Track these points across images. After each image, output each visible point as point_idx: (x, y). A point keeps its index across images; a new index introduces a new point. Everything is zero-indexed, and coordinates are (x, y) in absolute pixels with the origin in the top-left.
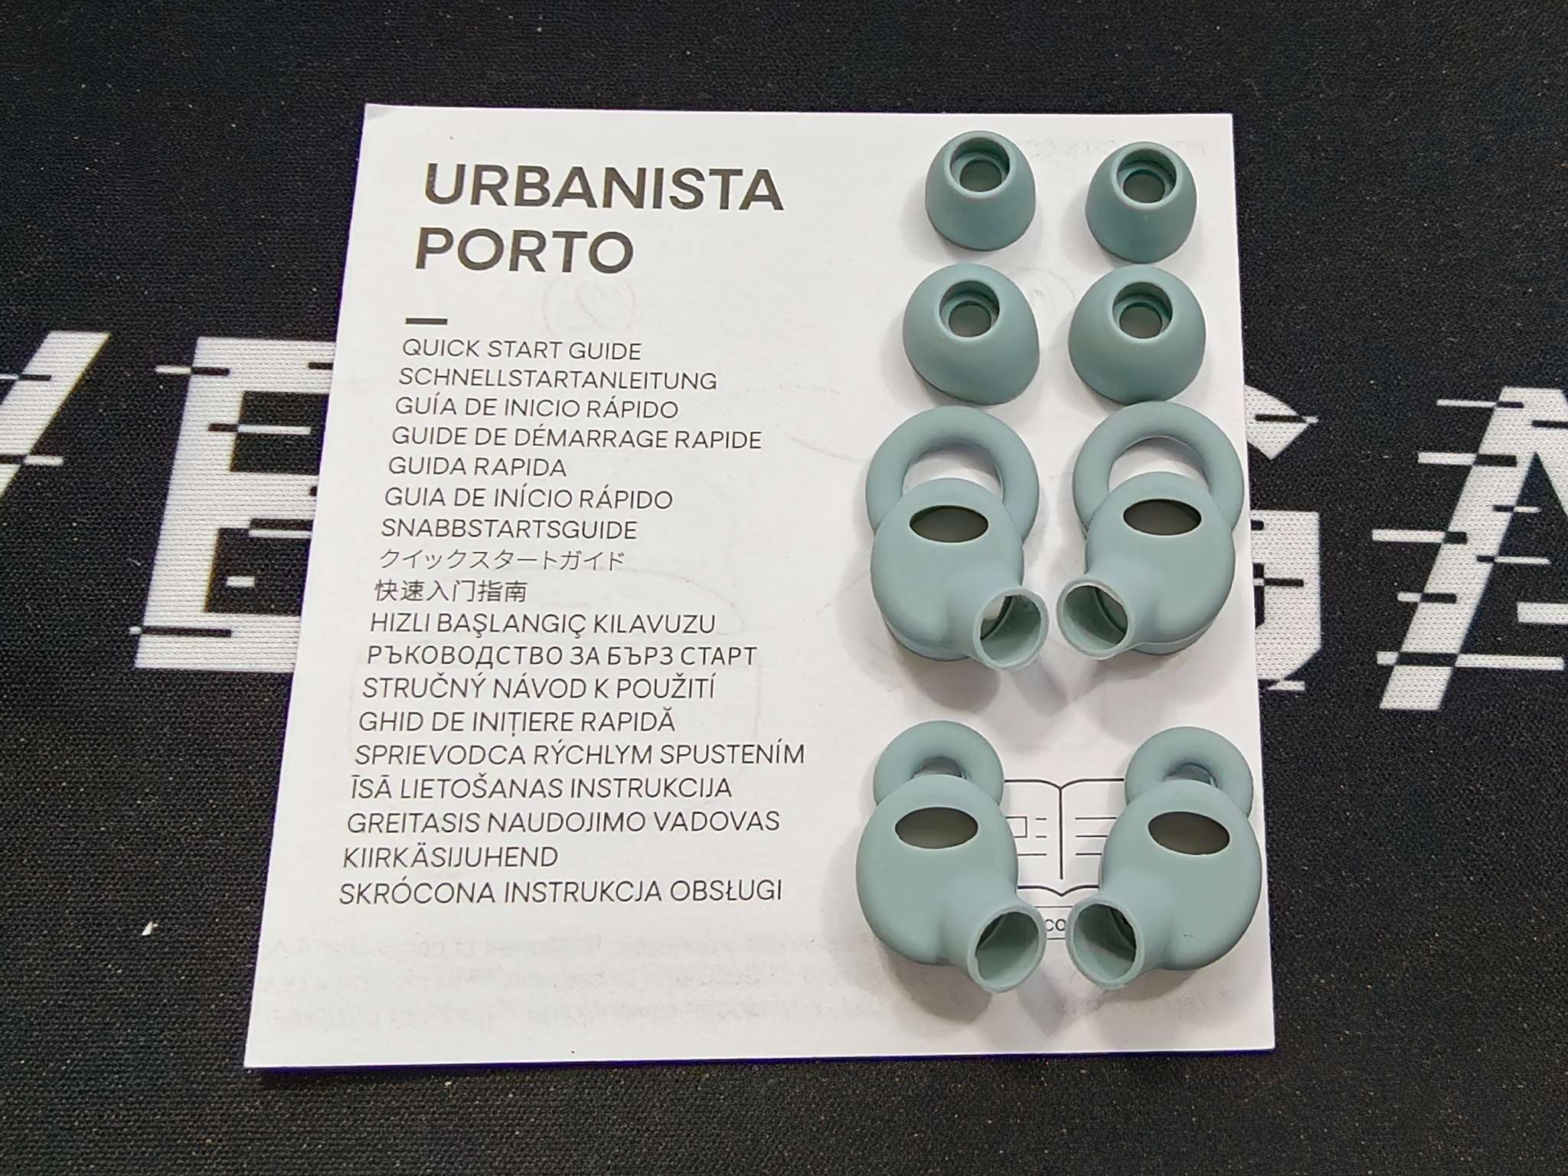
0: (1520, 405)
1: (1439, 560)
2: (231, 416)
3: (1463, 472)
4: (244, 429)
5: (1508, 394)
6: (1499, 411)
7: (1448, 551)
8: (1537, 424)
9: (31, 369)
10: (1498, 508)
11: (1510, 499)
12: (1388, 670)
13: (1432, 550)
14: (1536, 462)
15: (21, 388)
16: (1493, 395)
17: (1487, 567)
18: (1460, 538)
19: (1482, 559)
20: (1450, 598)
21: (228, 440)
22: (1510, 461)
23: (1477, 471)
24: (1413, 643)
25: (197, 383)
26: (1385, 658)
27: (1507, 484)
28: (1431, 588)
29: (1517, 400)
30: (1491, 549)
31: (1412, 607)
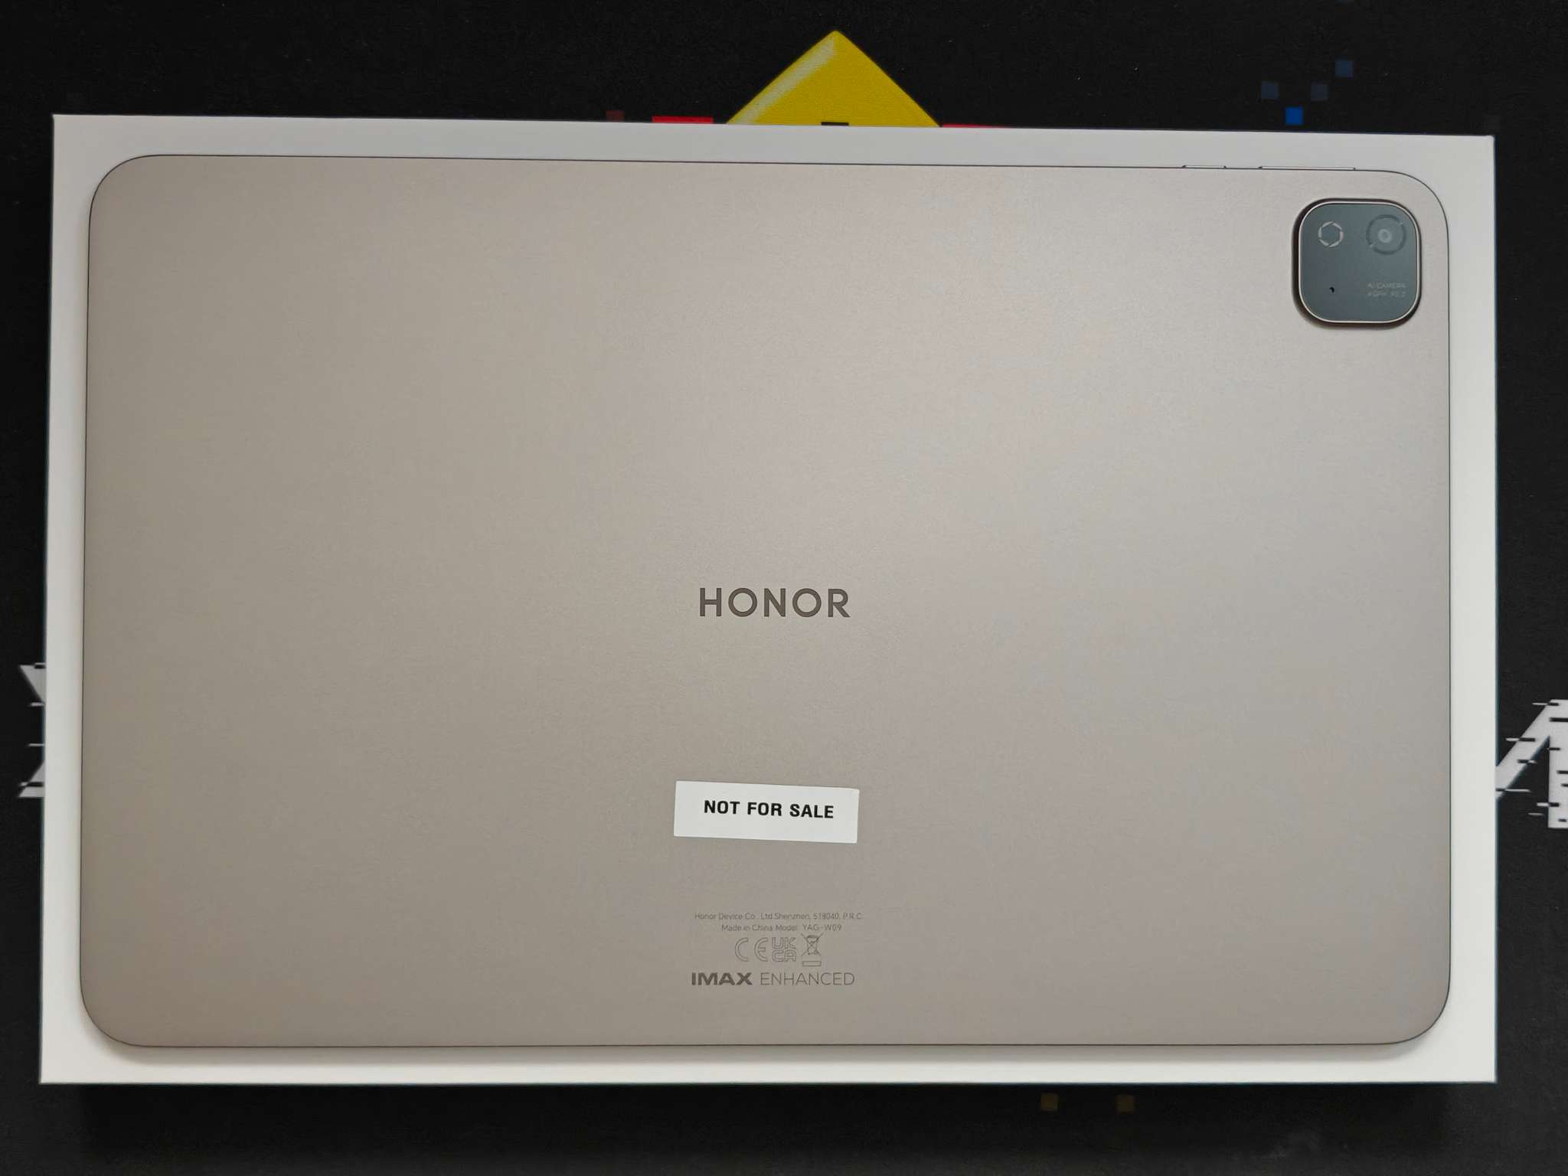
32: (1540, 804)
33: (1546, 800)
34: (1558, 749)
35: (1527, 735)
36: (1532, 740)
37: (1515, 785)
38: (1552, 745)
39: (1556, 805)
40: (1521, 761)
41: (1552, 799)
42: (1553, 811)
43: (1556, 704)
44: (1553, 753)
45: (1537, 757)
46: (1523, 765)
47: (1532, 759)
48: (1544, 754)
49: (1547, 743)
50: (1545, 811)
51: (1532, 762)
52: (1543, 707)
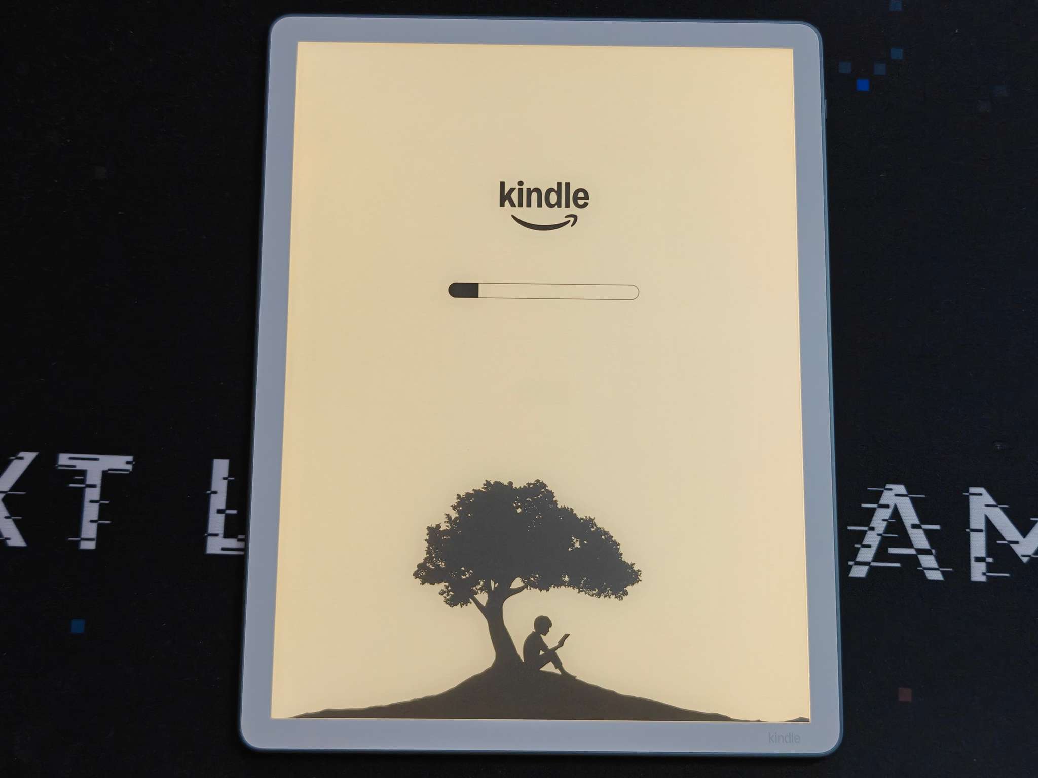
0: (891, 490)
1: (866, 536)
3: (874, 510)
5: (888, 486)
6: (885, 491)
7: (869, 533)
8: (897, 495)
10: (884, 520)
11: (887, 517)
12: (851, 566)
13: (864, 532)
14: (896, 507)
16: (884, 486)
17: (879, 538)
18: (873, 529)
19: (879, 535)
20: (869, 546)
22: (887, 506)
23: (878, 509)
24: (859, 558)
26: (851, 563)
27: (886, 513)
28: (865, 542)
29: (890, 488)
30: (881, 531)
31: (859, 549)
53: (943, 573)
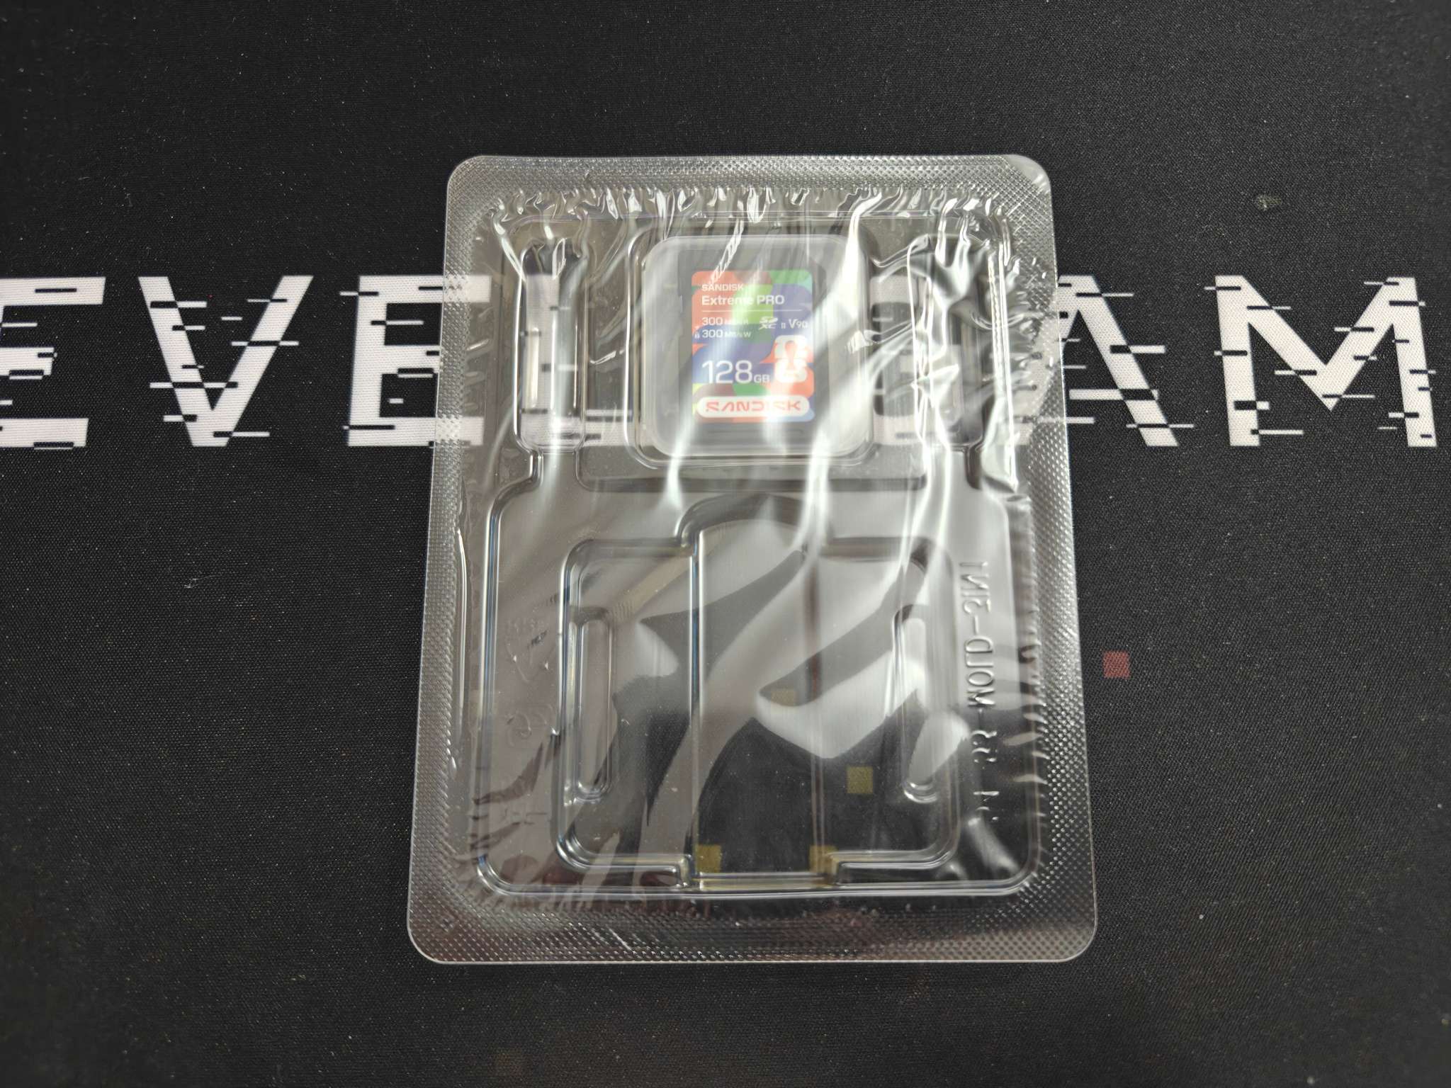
0: (1069, 285)
2: (381, 316)
3: (1041, 321)
4: (390, 323)
5: (1063, 279)
6: (1058, 289)
8: (1079, 295)
9: (277, 296)
10: (1059, 340)
11: (1064, 335)
14: (1079, 315)
15: (272, 308)
17: (1053, 372)
19: (1051, 367)
21: (381, 329)
22: (1064, 315)
23: (1047, 321)
25: (363, 302)
27: (1061, 328)
29: (1068, 282)
32: (1392, 415)
33: (1400, 408)
34: (1407, 341)
35: (1361, 323)
36: (1371, 330)
37: (1352, 389)
38: (1398, 337)
39: (1416, 415)
40: (1357, 358)
41: (1408, 409)
42: (1409, 421)
43: (1396, 284)
44: (1399, 346)
45: (1376, 351)
46: (1361, 363)
47: (1372, 355)
48: (1388, 344)
49: (1391, 332)
50: (1401, 424)
51: (1374, 358)
52: (1377, 288)
53: (1176, 433)
